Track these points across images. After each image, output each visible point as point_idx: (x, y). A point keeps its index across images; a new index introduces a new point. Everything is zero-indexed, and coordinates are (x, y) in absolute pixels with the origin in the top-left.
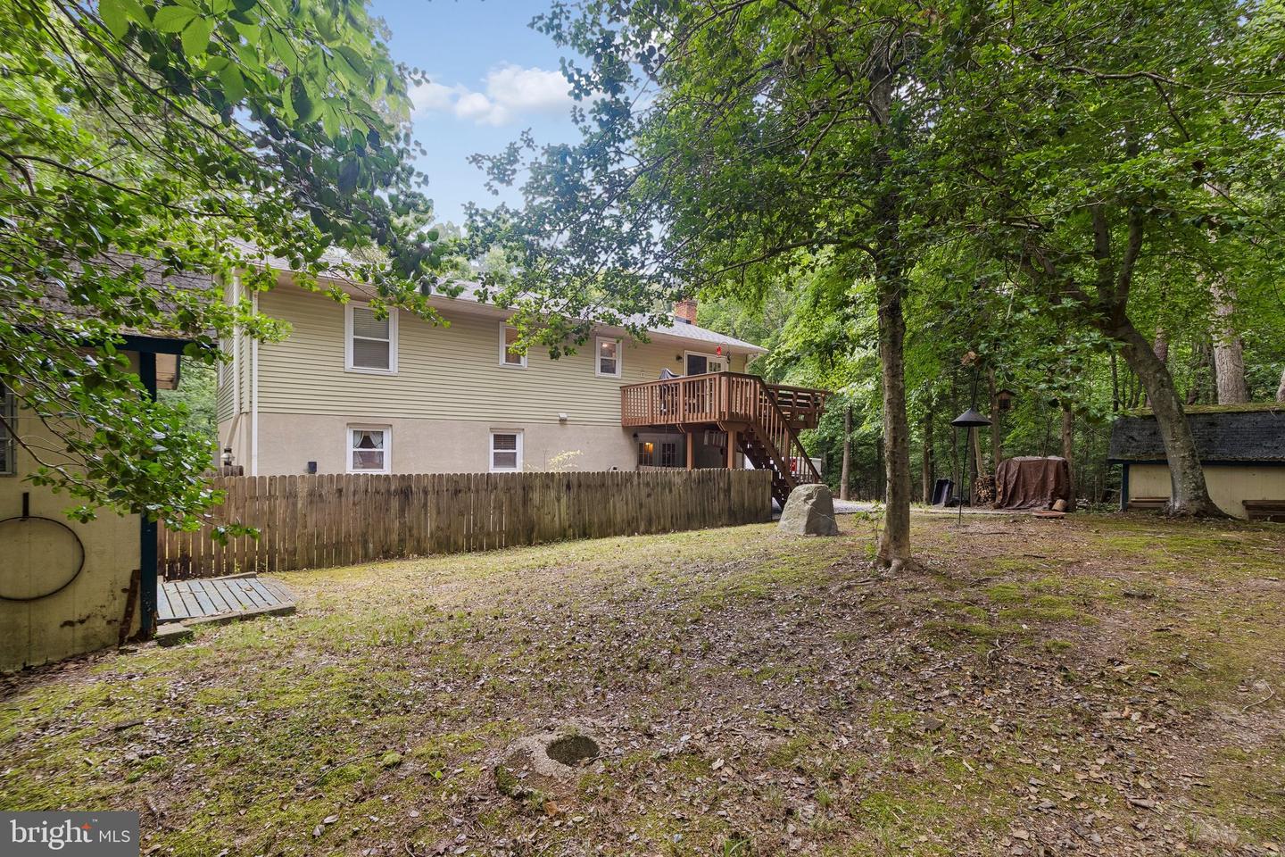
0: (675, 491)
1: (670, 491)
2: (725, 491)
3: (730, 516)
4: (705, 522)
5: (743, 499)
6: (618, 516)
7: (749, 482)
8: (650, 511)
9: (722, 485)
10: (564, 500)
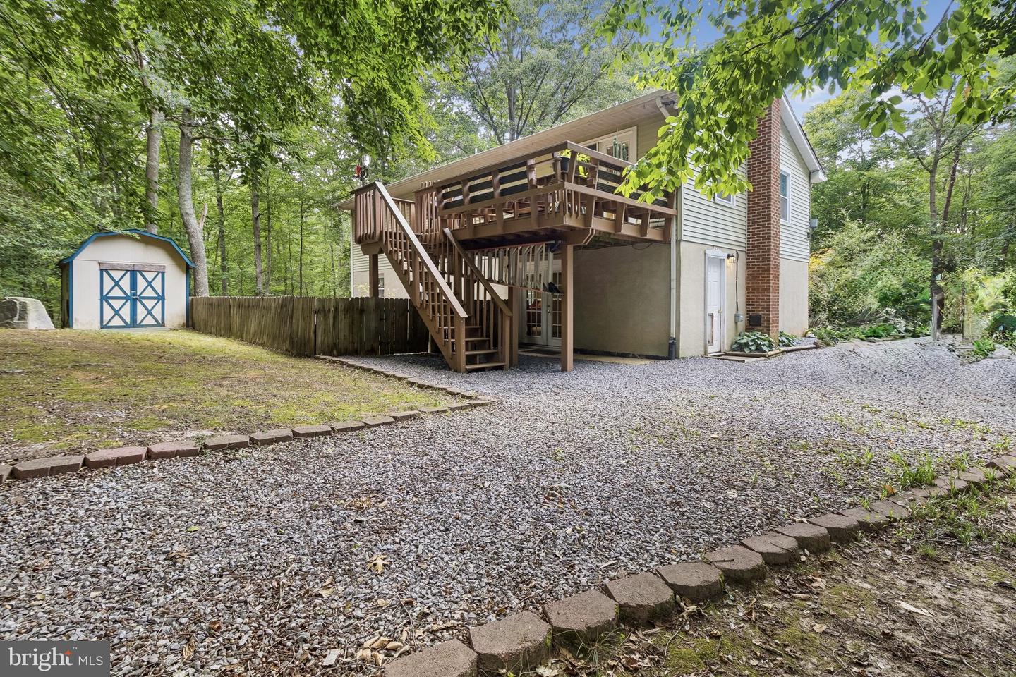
0: (272, 314)
1: (270, 314)
2: (290, 317)
3: (290, 343)
4: (279, 343)
5: (298, 327)
7: (302, 310)
9: (289, 311)
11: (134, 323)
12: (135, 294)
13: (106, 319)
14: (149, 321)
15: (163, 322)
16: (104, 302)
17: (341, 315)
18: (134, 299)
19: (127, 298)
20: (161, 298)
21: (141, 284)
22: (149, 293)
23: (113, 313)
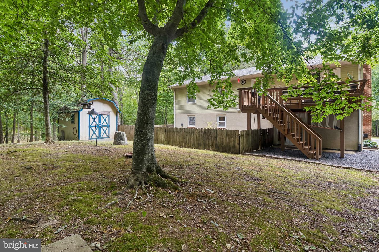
0: (195, 135)
1: (194, 135)
2: (215, 137)
3: (216, 147)
4: (205, 147)
5: (223, 141)
6: (177, 140)
7: (227, 135)
8: (186, 140)
9: (213, 135)
10: (164, 134)
11: (100, 137)
12: (100, 124)
13: (91, 135)
14: (105, 136)
15: (109, 136)
16: (90, 129)
17: (245, 136)
18: (100, 127)
19: (98, 126)
20: (108, 126)
21: (102, 120)
22: (105, 124)
23: (93, 133)
